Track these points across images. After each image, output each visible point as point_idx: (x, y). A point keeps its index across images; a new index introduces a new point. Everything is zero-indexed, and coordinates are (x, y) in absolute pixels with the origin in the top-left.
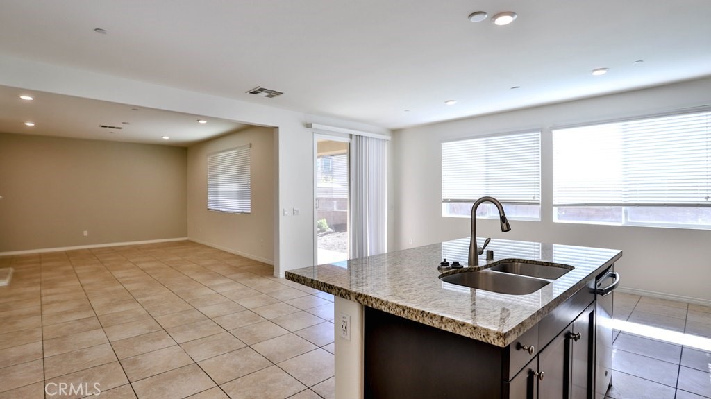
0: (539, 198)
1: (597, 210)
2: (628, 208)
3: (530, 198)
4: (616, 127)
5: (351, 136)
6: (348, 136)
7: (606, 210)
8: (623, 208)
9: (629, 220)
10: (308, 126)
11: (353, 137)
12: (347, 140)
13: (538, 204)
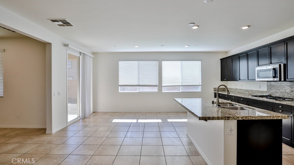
0: (158, 84)
1: (174, 88)
2: (182, 87)
3: (155, 84)
4: (179, 63)
5: (80, 53)
6: (79, 53)
7: (176, 87)
8: (181, 87)
9: (182, 90)
10: (66, 45)
11: (82, 54)
12: (78, 55)
13: (157, 86)
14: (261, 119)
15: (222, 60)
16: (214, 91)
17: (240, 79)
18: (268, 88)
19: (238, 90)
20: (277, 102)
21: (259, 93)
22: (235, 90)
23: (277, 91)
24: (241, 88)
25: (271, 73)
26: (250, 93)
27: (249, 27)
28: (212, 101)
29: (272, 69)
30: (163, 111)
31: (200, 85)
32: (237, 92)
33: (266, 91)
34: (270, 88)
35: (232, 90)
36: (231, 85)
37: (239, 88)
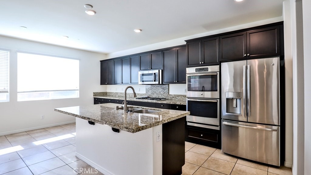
0: (8, 89)
1: (40, 94)
2: (52, 92)
7: (42, 93)
8: (50, 92)
9: (52, 96)
13: (7, 92)
14: (178, 118)
15: (102, 62)
16: (94, 96)
17: (122, 83)
18: (146, 91)
19: (119, 94)
20: (159, 102)
21: (139, 96)
22: (115, 94)
23: (154, 93)
24: (121, 92)
25: (152, 77)
26: (131, 96)
27: (141, 31)
28: (117, 107)
29: (153, 74)
30: (21, 131)
31: (78, 90)
32: (117, 96)
33: (145, 93)
34: (148, 91)
35: (113, 94)
36: (111, 89)
37: (120, 92)
